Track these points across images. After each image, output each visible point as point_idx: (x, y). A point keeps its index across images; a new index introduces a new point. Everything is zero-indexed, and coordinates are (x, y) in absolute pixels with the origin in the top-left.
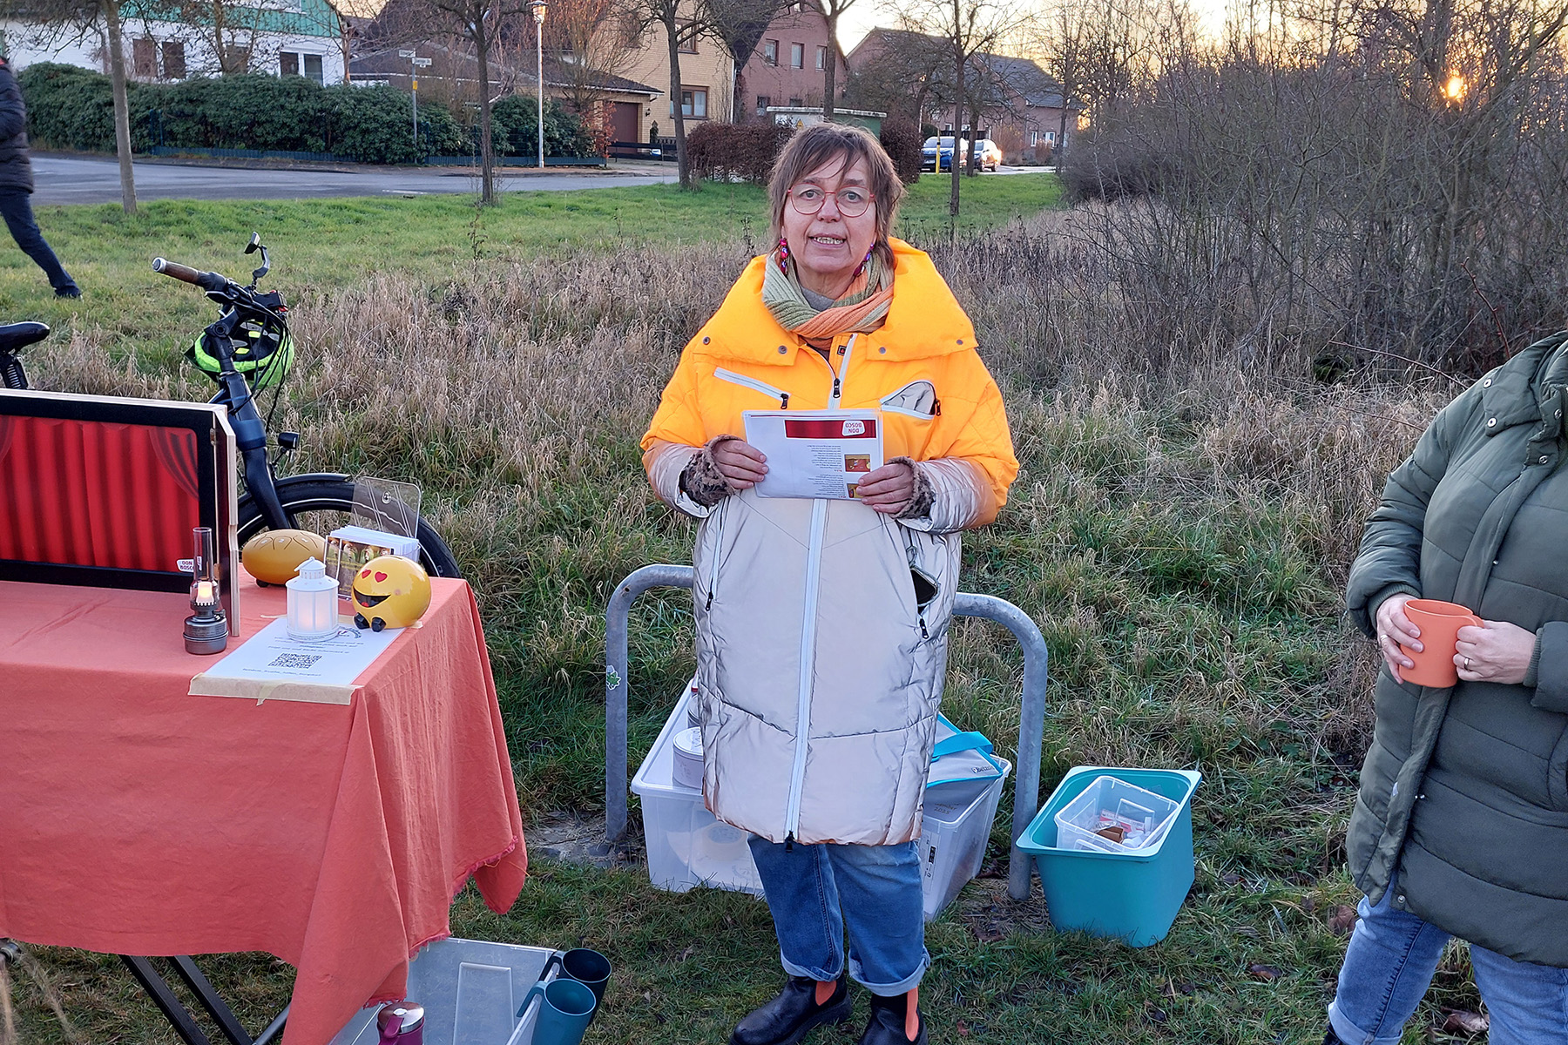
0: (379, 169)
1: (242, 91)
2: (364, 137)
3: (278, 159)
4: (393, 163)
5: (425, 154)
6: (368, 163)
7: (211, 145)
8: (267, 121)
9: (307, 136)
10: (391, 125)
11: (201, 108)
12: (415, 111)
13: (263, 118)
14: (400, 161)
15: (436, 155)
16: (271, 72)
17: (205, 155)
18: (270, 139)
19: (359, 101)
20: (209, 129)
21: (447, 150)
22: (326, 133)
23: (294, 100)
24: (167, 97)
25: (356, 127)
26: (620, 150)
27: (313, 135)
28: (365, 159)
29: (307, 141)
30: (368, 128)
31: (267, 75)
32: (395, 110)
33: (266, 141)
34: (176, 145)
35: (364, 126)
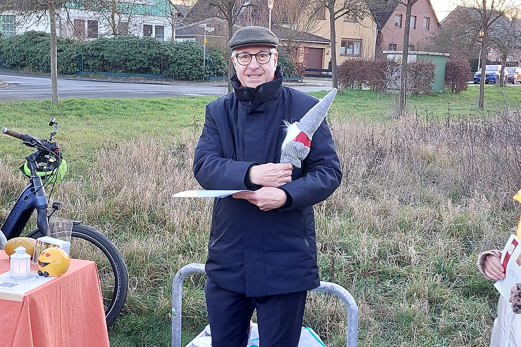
0: (185, 83)
1: (122, 45)
2: (179, 67)
3: (137, 78)
4: (192, 80)
5: (208, 75)
6: (180, 80)
7: (105, 71)
8: (133, 59)
9: (151, 67)
10: (192, 61)
11: (102, 53)
12: (205, 54)
13: (131, 58)
14: (196, 79)
15: (214, 76)
16: (136, 35)
17: (102, 76)
18: (134, 68)
19: (178, 49)
20: (105, 63)
21: (220, 73)
22: (161, 65)
23: (146, 49)
24: (87, 47)
25: (175, 63)
26: (311, 73)
27: (154, 66)
28: (179, 78)
29: (151, 68)
30: (181, 63)
31: (135, 37)
32: (195, 53)
33: (132, 69)
34: (89, 71)
35: (179, 61)
